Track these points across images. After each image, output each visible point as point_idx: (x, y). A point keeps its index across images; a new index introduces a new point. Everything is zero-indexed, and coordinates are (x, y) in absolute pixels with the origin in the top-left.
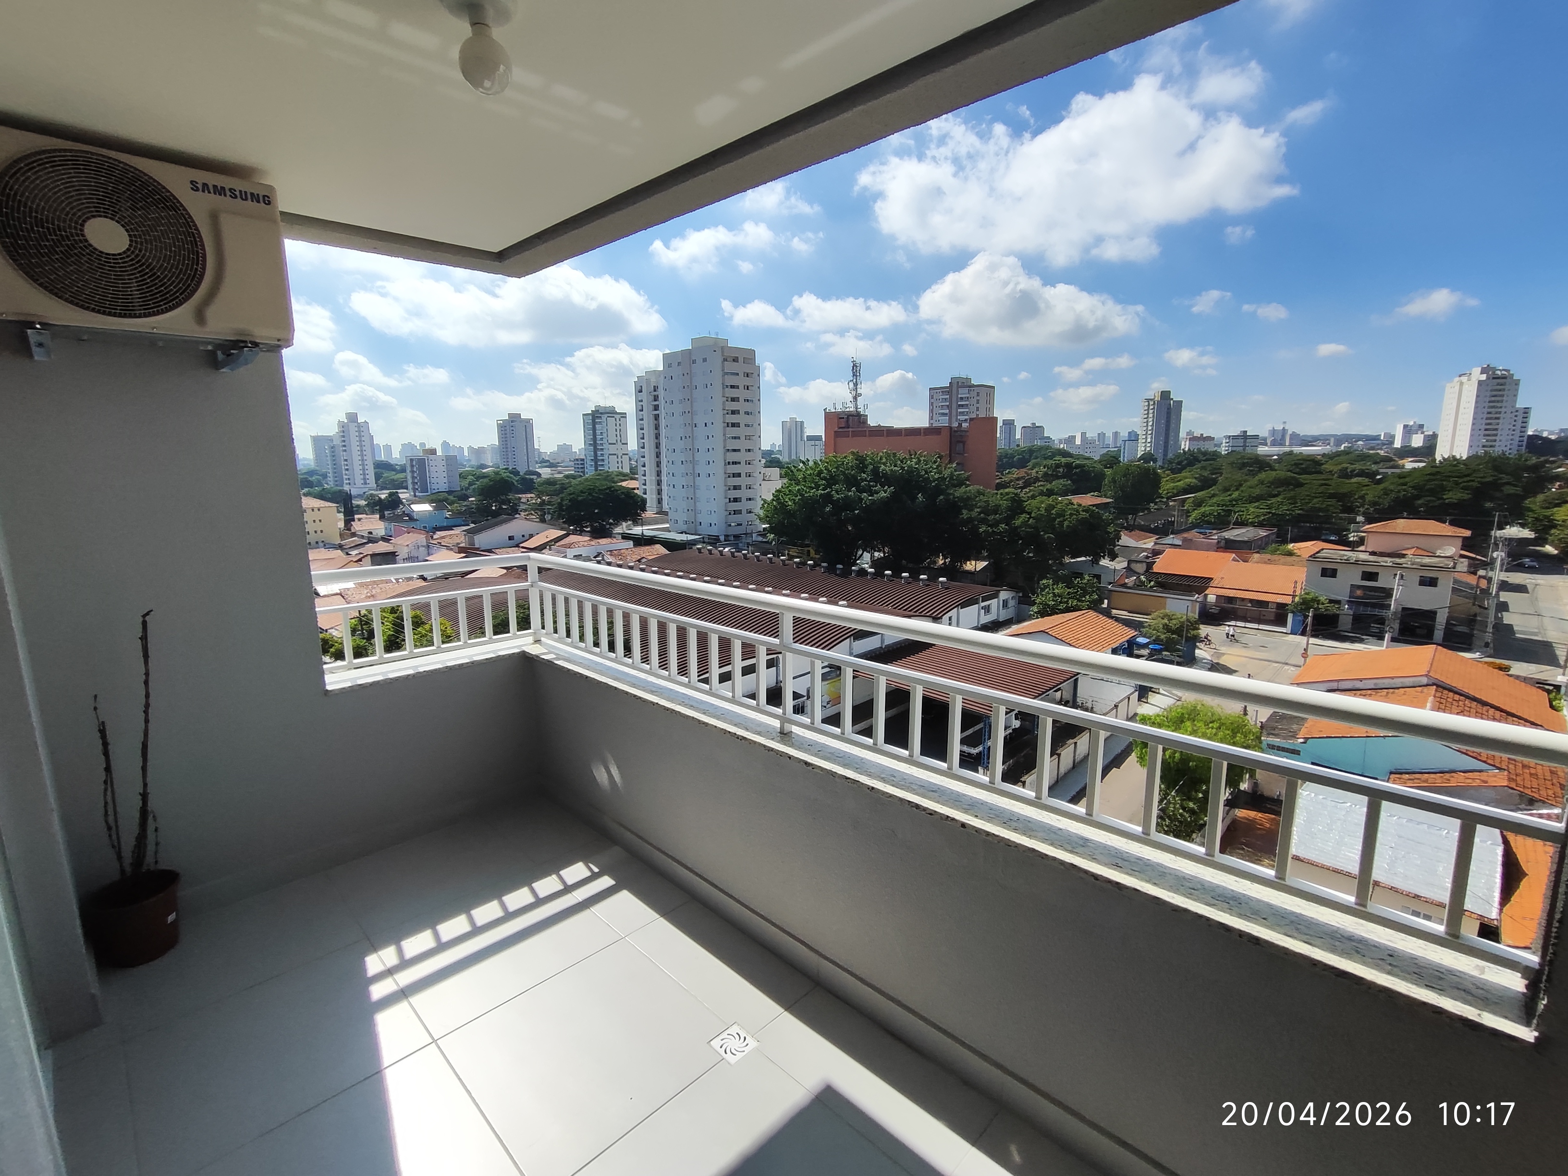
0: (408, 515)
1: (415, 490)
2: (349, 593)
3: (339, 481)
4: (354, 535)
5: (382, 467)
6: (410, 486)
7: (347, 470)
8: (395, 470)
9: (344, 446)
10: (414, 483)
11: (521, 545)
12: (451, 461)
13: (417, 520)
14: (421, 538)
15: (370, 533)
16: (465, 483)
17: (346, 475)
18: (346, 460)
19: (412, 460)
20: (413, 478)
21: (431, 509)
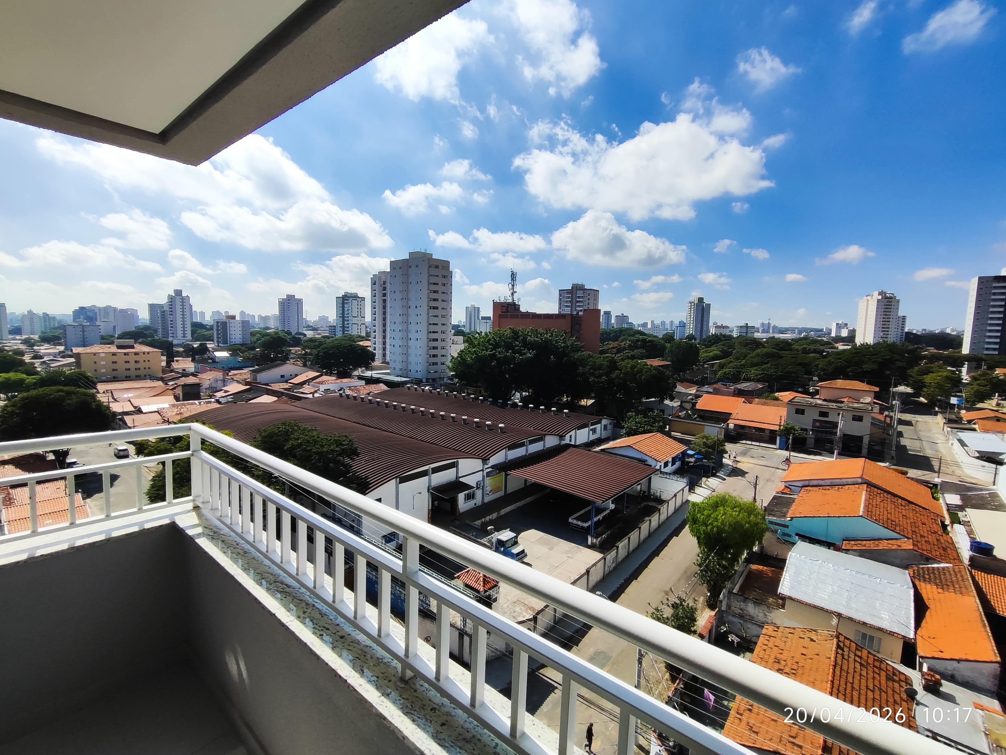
0: (211, 359)
1: (218, 342)
2: (164, 411)
3: (166, 335)
4: (172, 371)
5: (197, 326)
6: (215, 340)
7: (172, 327)
8: (206, 328)
9: (171, 311)
10: (218, 338)
11: (289, 381)
12: (245, 324)
13: (218, 362)
14: (219, 375)
15: (184, 370)
16: (254, 339)
17: (171, 330)
18: (172, 321)
19: (218, 322)
20: (218, 334)
21: (228, 355)
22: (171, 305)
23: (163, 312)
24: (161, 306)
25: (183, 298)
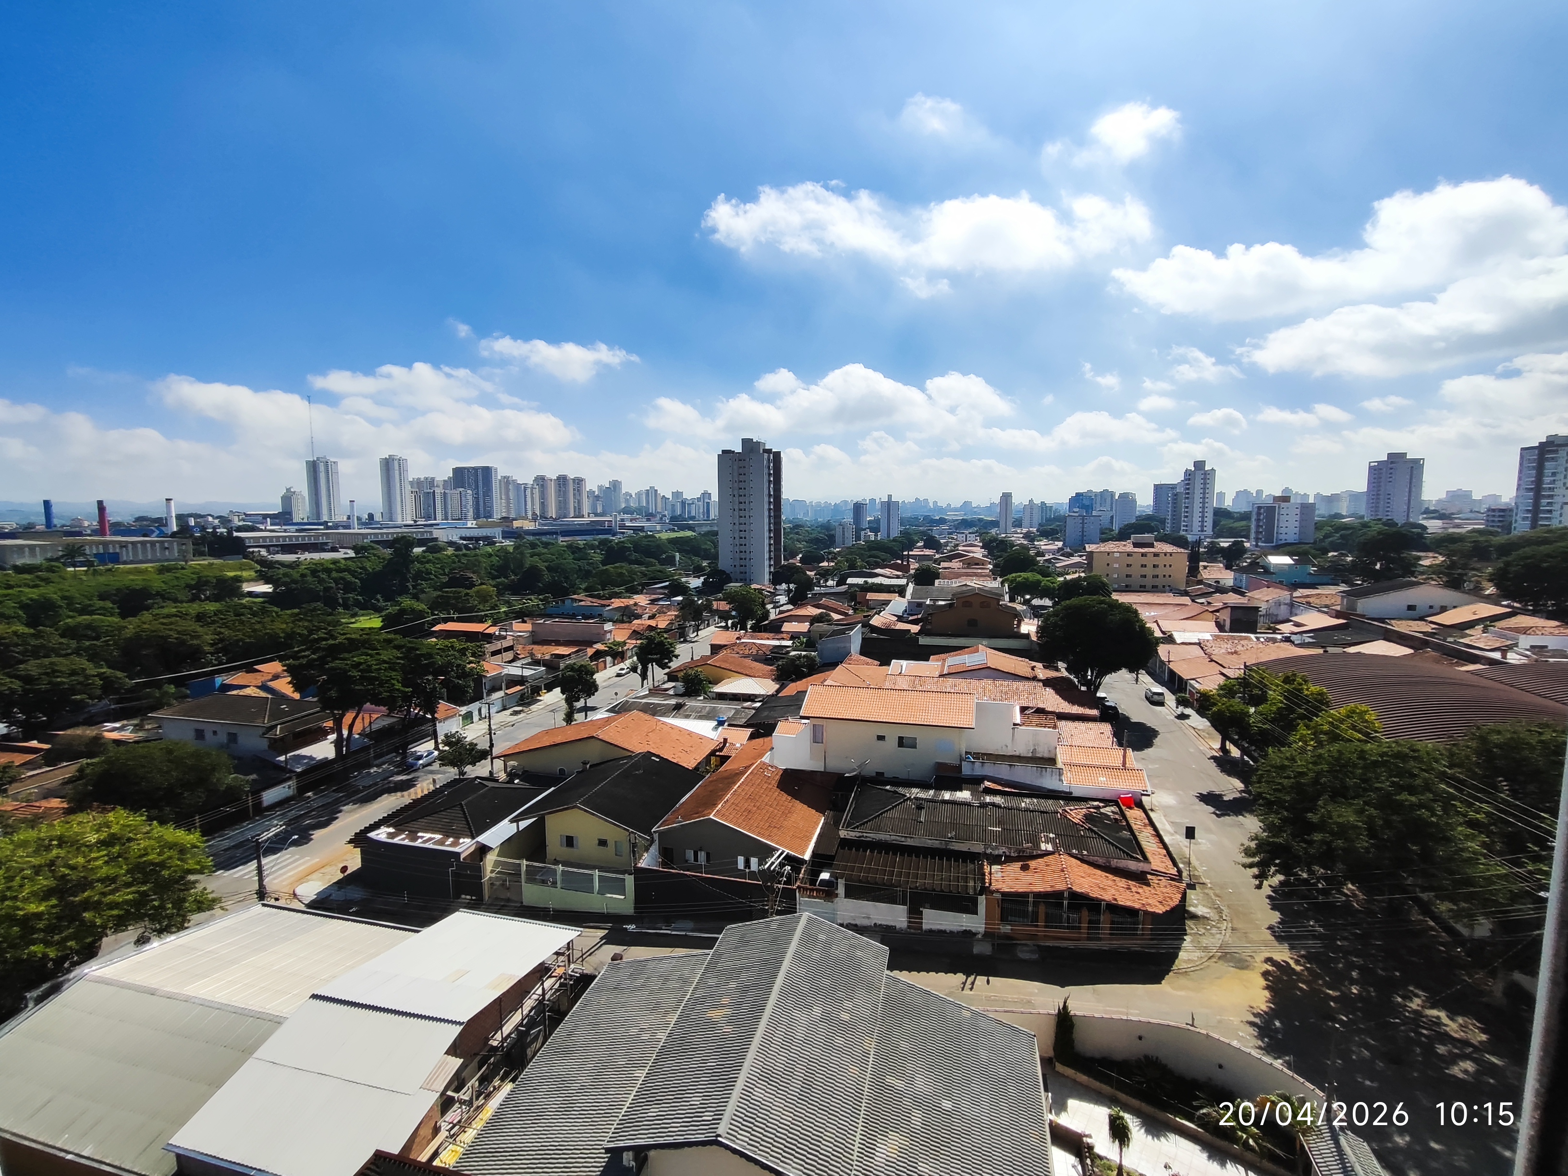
0: (1263, 567)
1: (1257, 539)
2: (1208, 644)
3: (1176, 527)
4: (1200, 582)
5: (1221, 514)
6: (1253, 535)
7: (1186, 517)
8: (1232, 518)
9: (1188, 493)
10: (1257, 532)
11: (1429, 619)
12: (1306, 509)
13: (1273, 573)
14: (1284, 595)
15: (1218, 582)
16: (1320, 535)
17: (1184, 521)
18: (1187, 507)
19: (1259, 508)
20: (1258, 526)
21: (1292, 562)
22: (1188, 484)
23: (1176, 495)
24: (1173, 487)
25: (1206, 473)
